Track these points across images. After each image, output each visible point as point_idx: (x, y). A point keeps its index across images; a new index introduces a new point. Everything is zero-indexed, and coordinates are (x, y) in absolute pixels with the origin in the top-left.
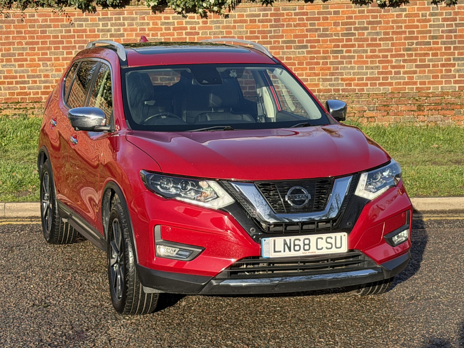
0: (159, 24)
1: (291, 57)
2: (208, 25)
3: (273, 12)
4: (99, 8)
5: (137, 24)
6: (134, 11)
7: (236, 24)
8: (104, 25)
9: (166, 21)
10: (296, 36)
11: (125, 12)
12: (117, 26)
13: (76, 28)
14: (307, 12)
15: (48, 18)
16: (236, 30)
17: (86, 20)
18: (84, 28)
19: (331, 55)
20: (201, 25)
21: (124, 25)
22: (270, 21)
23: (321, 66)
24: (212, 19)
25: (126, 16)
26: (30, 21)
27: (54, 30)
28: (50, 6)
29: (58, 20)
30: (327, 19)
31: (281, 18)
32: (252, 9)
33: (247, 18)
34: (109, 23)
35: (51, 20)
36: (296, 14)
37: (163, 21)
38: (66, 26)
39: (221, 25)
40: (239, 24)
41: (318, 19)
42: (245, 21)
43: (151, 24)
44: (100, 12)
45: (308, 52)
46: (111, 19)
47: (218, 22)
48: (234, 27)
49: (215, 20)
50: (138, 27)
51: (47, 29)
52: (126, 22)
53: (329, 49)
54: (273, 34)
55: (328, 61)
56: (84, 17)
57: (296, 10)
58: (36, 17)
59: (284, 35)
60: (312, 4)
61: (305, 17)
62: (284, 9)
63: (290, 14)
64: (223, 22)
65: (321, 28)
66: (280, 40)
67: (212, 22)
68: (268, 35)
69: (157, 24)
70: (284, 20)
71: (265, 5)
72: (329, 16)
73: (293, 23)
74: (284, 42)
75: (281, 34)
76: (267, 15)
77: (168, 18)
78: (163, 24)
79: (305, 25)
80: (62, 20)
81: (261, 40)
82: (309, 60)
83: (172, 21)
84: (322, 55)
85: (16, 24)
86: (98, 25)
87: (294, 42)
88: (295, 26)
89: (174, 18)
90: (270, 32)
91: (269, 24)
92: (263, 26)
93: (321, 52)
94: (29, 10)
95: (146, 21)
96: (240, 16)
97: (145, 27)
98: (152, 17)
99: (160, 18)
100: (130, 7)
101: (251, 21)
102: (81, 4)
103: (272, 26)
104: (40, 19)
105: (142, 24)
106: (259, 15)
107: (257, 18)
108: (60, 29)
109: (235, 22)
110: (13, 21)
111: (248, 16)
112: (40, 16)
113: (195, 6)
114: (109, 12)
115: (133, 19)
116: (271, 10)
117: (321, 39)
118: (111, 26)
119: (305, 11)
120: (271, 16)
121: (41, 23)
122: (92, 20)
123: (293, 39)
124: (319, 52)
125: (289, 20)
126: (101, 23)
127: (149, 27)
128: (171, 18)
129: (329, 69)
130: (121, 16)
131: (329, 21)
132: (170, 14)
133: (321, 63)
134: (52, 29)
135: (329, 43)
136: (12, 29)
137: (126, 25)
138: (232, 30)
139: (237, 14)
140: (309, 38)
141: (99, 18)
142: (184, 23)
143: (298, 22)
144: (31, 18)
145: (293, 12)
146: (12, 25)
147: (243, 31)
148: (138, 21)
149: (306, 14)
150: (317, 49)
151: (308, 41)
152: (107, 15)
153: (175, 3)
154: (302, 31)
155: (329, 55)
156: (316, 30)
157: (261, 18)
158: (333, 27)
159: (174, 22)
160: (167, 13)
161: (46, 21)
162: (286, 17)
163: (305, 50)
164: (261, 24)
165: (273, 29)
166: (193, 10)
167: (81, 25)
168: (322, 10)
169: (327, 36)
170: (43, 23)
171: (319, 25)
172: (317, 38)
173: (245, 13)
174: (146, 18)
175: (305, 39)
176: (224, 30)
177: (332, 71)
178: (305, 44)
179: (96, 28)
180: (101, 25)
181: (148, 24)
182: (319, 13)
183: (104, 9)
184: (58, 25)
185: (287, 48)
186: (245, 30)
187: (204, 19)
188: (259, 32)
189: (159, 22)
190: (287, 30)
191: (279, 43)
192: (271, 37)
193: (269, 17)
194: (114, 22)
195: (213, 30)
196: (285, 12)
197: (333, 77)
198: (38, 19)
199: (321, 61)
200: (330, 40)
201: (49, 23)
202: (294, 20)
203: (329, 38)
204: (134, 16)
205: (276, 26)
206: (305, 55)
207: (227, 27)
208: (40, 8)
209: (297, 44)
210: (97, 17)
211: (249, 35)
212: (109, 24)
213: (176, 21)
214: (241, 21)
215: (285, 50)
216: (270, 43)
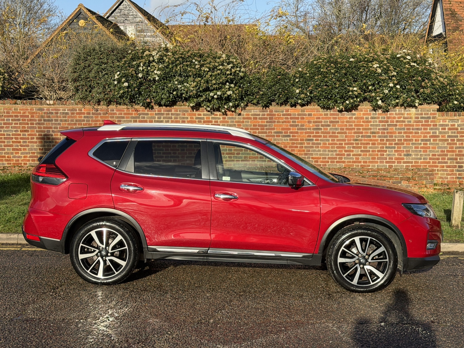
0: (195, 118)
1: (279, 142)
2: (226, 120)
3: (268, 113)
4: (156, 107)
5: (180, 118)
6: (178, 110)
7: (244, 120)
8: (158, 118)
9: (199, 117)
10: (283, 129)
11: (173, 110)
12: (167, 119)
13: (140, 119)
14: (291, 114)
15: (123, 112)
16: (244, 124)
17: (147, 114)
18: (146, 119)
19: (306, 142)
20: (221, 120)
21: (172, 118)
22: (266, 118)
23: (298, 149)
24: (229, 117)
25: (173, 112)
26: (111, 114)
27: (127, 120)
28: (125, 104)
29: (129, 114)
30: (303, 118)
31: (274, 117)
32: (255, 110)
33: (252, 117)
34: (162, 116)
35: (125, 114)
36: (284, 115)
37: (197, 116)
38: (134, 118)
39: (235, 120)
40: (246, 120)
41: (298, 118)
42: (250, 118)
43: (189, 118)
44: (157, 110)
45: (291, 140)
46: (163, 114)
47: (232, 118)
48: (243, 122)
49: (231, 117)
50: (181, 120)
51: (122, 119)
52: (173, 117)
53: (304, 138)
54: (268, 127)
55: (304, 146)
56: (146, 112)
57: (283, 112)
58: (115, 112)
59: (275, 128)
60: (296, 108)
61: (289, 117)
62: (276, 112)
63: (279, 115)
64: (236, 118)
65: (300, 124)
66: (273, 131)
67: (229, 118)
68: (265, 128)
69: (193, 118)
70: (276, 118)
71: (264, 108)
72: (305, 117)
73: (281, 121)
74: (275, 133)
75: (273, 127)
76: (264, 115)
77: (200, 115)
78: (197, 118)
79: (289, 122)
80: (132, 114)
81: (260, 131)
82: (291, 145)
83: (203, 117)
84: (299, 141)
85: (102, 115)
86: (155, 118)
87: (281, 133)
88: (282, 122)
89: (204, 115)
90: (266, 126)
91: (266, 120)
92: (262, 122)
93: (299, 140)
94: (111, 107)
95: (186, 116)
96: (247, 115)
97: (185, 120)
98: (190, 114)
99: (195, 115)
100: (176, 107)
101: (254, 118)
102: (144, 104)
103: (267, 122)
104: (118, 113)
105: (184, 118)
106: (259, 115)
107: (258, 117)
108: (130, 119)
109: (244, 118)
110: (100, 114)
111: (252, 115)
112: (117, 111)
113: (219, 107)
114: (162, 110)
115: (178, 115)
116: (267, 111)
117: (299, 131)
118: (163, 118)
119: (289, 113)
120: (267, 116)
121: (118, 115)
122: (151, 114)
123: (281, 131)
124: (297, 140)
125: (279, 118)
126: (157, 117)
127: (188, 120)
128: (202, 115)
129: (304, 151)
130: (170, 113)
131: (305, 120)
132: (201, 112)
133: (299, 147)
134: (125, 119)
135: (304, 134)
136: (99, 119)
137: (173, 118)
138: (242, 124)
139: (245, 113)
140: (291, 131)
141: (155, 113)
142: (211, 118)
143: (284, 120)
144: (112, 112)
145: (281, 113)
146: (99, 116)
147: (249, 125)
148: (181, 116)
149: (290, 115)
150: (296, 138)
151: (291, 133)
152: (161, 112)
153: (206, 105)
154: (287, 126)
155: (304, 142)
156: (296, 126)
157: (261, 116)
158: (307, 124)
159: (204, 118)
160: (199, 112)
161: (121, 114)
162: (277, 116)
163: (288, 138)
164: (260, 120)
165: (268, 124)
166: (218, 110)
167: (144, 118)
168: (300, 113)
169: (303, 129)
170: (119, 116)
171: (298, 122)
172: (296, 131)
173: (250, 113)
174: (186, 114)
175: (289, 131)
176: (237, 124)
177: (306, 152)
178: (289, 134)
179: (153, 120)
180: (157, 118)
181: (187, 118)
182: (298, 115)
183: (160, 108)
184: (129, 117)
185: (277, 136)
186: (250, 124)
187: (225, 116)
188: (259, 126)
189: (194, 117)
190: (277, 125)
191: (272, 133)
192: (267, 129)
193: (266, 116)
194: (165, 116)
195: (229, 123)
196: (276, 113)
197: (306, 156)
198: (116, 113)
199: (299, 146)
200: (305, 132)
201: (123, 116)
202: (282, 118)
203: (304, 131)
204: (179, 112)
205: (270, 122)
206: (289, 141)
207: (238, 122)
208: (118, 106)
209: (284, 134)
210: (154, 113)
211: (252, 127)
212: (162, 118)
213: (205, 117)
214: (247, 118)
215: (276, 138)
216: (266, 133)
